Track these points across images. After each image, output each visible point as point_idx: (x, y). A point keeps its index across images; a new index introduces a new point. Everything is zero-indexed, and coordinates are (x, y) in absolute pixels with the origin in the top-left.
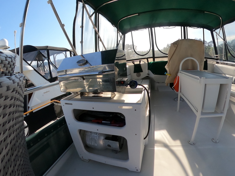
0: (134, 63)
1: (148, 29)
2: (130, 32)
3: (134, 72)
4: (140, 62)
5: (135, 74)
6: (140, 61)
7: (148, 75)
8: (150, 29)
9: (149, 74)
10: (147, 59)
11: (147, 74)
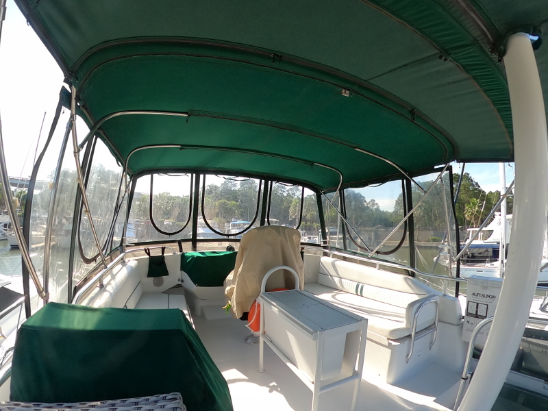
0: (149, 254)
1: (190, 175)
2: (150, 175)
3: (149, 276)
4: (163, 252)
5: (152, 279)
6: (163, 249)
7: (180, 283)
8: (194, 175)
9: (182, 281)
10: (180, 242)
11: (179, 280)
